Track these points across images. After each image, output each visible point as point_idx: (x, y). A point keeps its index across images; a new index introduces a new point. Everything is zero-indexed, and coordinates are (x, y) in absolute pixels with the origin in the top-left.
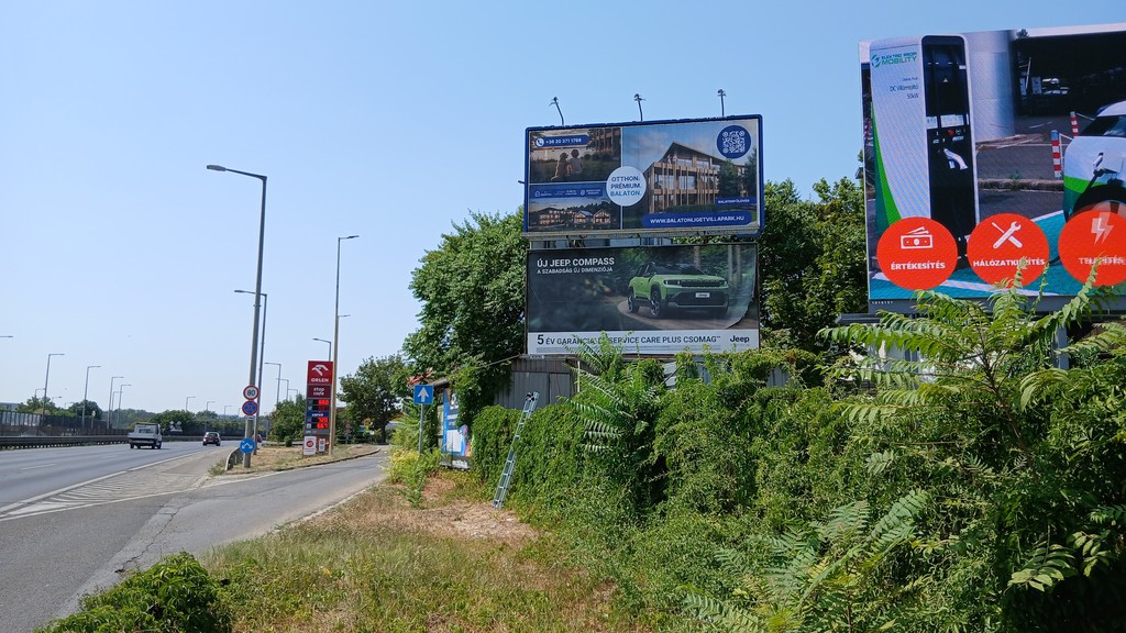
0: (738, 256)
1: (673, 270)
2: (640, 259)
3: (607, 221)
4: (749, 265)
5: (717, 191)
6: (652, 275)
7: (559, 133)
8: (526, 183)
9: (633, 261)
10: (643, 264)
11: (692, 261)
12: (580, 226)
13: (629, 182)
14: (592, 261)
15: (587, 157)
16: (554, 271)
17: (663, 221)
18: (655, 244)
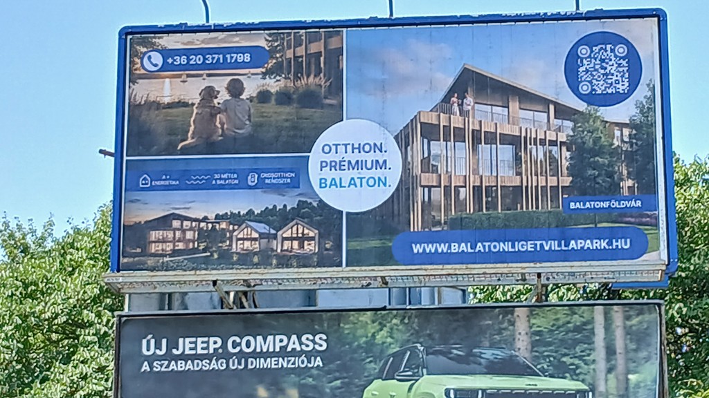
0: (619, 334)
1: (466, 364)
2: (389, 338)
3: (311, 247)
4: (643, 354)
5: (566, 181)
6: (415, 377)
7: (198, 40)
8: (118, 155)
9: (371, 343)
10: (395, 349)
11: (511, 342)
12: (245, 259)
13: (362, 156)
14: (273, 342)
15: (264, 96)
16: (181, 366)
17: (443, 248)
18: (425, 303)
